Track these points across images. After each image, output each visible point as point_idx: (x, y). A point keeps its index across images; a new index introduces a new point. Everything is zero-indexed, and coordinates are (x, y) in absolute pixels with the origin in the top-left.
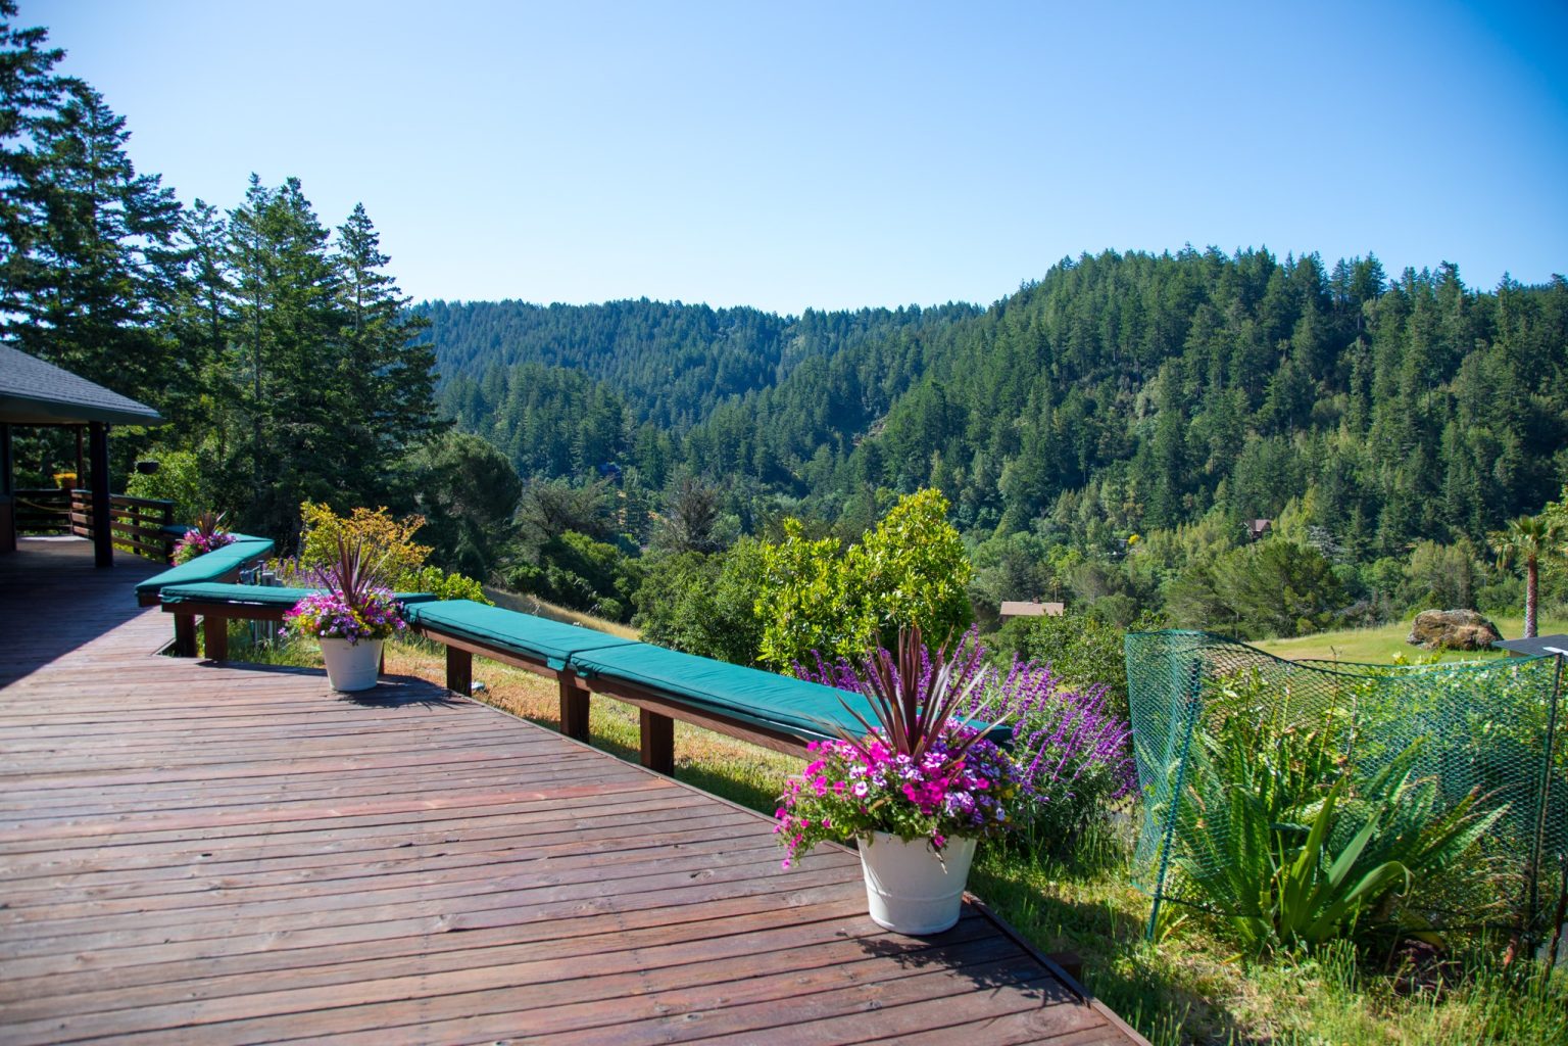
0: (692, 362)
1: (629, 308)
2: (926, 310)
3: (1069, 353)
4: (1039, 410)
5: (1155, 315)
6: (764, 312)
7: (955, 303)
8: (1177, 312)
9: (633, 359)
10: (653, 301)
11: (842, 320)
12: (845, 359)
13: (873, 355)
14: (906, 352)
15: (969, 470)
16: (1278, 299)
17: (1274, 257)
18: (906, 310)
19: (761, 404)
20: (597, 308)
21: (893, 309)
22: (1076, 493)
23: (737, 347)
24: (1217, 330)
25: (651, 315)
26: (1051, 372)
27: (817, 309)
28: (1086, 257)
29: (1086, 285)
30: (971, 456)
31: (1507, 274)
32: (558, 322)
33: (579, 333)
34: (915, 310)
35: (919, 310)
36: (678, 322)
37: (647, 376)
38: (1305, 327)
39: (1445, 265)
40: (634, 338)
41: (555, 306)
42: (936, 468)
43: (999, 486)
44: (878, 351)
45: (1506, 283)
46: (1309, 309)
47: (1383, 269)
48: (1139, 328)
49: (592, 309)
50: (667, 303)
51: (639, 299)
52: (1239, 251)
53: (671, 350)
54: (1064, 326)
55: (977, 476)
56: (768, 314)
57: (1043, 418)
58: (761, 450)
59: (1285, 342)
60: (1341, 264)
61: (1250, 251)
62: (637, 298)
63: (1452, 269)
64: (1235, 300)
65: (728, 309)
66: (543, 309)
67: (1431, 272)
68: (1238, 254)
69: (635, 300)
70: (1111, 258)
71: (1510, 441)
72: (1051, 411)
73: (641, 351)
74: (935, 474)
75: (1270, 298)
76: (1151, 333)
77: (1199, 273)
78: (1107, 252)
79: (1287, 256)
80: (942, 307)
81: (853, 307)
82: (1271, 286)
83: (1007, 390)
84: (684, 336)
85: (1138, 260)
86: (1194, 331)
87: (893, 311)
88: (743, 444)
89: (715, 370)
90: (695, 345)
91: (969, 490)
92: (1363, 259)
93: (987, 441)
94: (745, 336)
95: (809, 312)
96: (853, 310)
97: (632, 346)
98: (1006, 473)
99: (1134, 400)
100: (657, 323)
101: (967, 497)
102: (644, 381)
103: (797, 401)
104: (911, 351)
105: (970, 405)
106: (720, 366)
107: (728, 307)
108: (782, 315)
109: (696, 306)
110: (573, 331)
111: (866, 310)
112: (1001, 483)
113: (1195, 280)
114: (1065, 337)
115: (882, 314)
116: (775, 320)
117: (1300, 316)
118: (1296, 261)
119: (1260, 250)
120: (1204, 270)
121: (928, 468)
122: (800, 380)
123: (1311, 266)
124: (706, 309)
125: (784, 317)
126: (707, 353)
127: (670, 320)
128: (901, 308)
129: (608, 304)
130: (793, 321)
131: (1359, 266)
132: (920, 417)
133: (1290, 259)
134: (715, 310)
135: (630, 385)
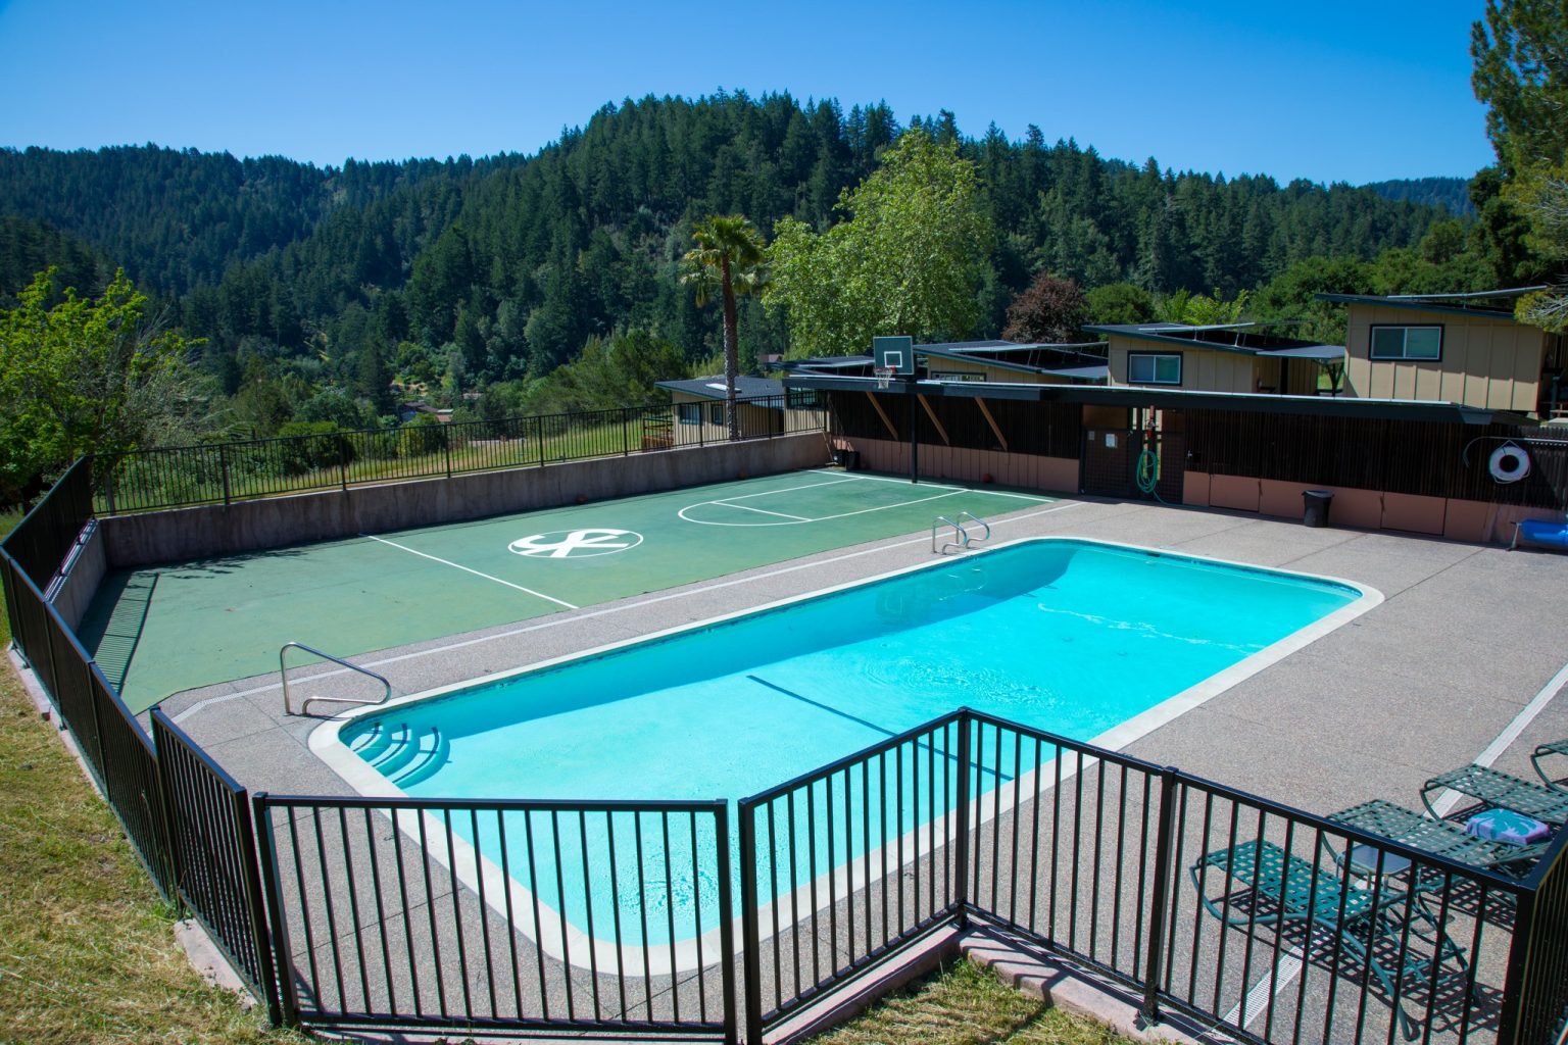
0: (209, 218)
1: (132, 153)
2: (477, 161)
3: (596, 197)
4: (562, 253)
5: (680, 158)
6: (299, 162)
7: (507, 154)
8: (704, 154)
9: (140, 215)
10: (162, 147)
11: (387, 171)
12: (380, 211)
13: (410, 204)
14: (445, 202)
15: (494, 319)
16: (798, 143)
17: (797, 102)
18: (456, 161)
19: (287, 259)
20: (90, 154)
21: (442, 160)
22: (602, 339)
23: (266, 199)
24: (737, 172)
25: (160, 163)
26: (579, 216)
27: (359, 159)
28: (628, 103)
29: (622, 130)
30: (495, 304)
31: (993, 123)
32: (38, 171)
33: (67, 184)
34: (465, 161)
35: (470, 160)
36: (194, 172)
37: (157, 233)
38: (821, 170)
39: (944, 113)
40: (140, 190)
41: (33, 152)
42: (460, 318)
43: (526, 334)
44: (416, 203)
45: (993, 132)
46: (823, 152)
47: (894, 117)
48: (664, 169)
49: (83, 156)
50: (180, 150)
51: (145, 145)
52: (765, 95)
53: (185, 204)
54: (593, 169)
55: (502, 324)
56: (304, 165)
57: (567, 261)
58: (277, 309)
59: (804, 185)
60: (856, 110)
61: (774, 94)
62: (142, 144)
63: (950, 117)
64: (756, 142)
65: (256, 158)
66: (18, 154)
67: (934, 119)
68: (764, 98)
69: (139, 146)
70: (650, 103)
71: (990, 276)
72: (575, 255)
73: (149, 206)
74: (459, 325)
75: (789, 143)
76: (676, 175)
77: (726, 117)
78: (648, 97)
79: (807, 101)
80: (495, 158)
81: (399, 158)
82: (790, 129)
83: (533, 235)
84: (202, 187)
85: (675, 106)
86: (717, 172)
87: (443, 162)
88: (257, 302)
89: (240, 227)
90: (215, 198)
91: (496, 340)
92: (876, 107)
93: (513, 289)
94: (277, 189)
95: (350, 163)
96: (399, 160)
97: (137, 200)
98: (531, 320)
99: (662, 245)
100: (168, 175)
101: (493, 346)
102: (151, 239)
103: (326, 256)
104: (451, 201)
105: (493, 250)
106: (246, 222)
107: (256, 155)
108: (320, 165)
109: (217, 155)
110: (59, 182)
111: (414, 161)
112: (527, 330)
113: (720, 123)
114: (594, 180)
115: (430, 166)
116: (310, 169)
117: (817, 160)
118: (816, 105)
119: (782, 94)
120: (732, 114)
121: (453, 319)
122: (329, 234)
123: (828, 112)
124: (228, 158)
125: (323, 168)
126: (230, 209)
127: (185, 171)
128: (450, 159)
129: (105, 150)
130: (332, 173)
131: (872, 112)
132: (440, 265)
133: (811, 104)
134: (241, 160)
135: (133, 245)
